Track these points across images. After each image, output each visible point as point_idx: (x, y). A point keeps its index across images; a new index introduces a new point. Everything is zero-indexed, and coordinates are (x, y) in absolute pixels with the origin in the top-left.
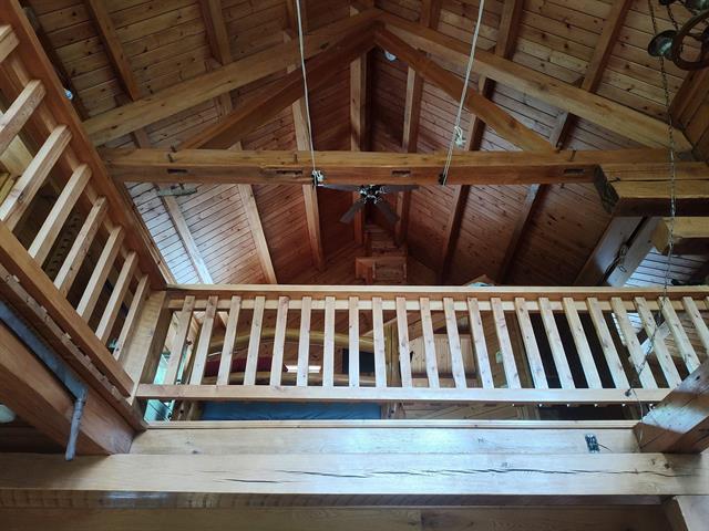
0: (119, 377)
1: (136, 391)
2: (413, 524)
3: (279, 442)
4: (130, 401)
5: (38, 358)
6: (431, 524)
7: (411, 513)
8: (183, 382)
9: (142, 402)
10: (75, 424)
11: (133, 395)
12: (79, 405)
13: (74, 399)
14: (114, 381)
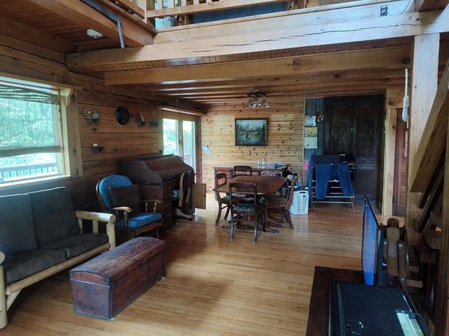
0: (135, 9)
1: (147, 15)
2: (289, 65)
3: (215, 32)
4: (145, 21)
5: (91, 6)
6: (298, 65)
7: (288, 60)
8: (178, 5)
9: (152, 20)
10: (120, 34)
11: (146, 17)
12: (119, 25)
13: (116, 23)
14: (133, 12)
